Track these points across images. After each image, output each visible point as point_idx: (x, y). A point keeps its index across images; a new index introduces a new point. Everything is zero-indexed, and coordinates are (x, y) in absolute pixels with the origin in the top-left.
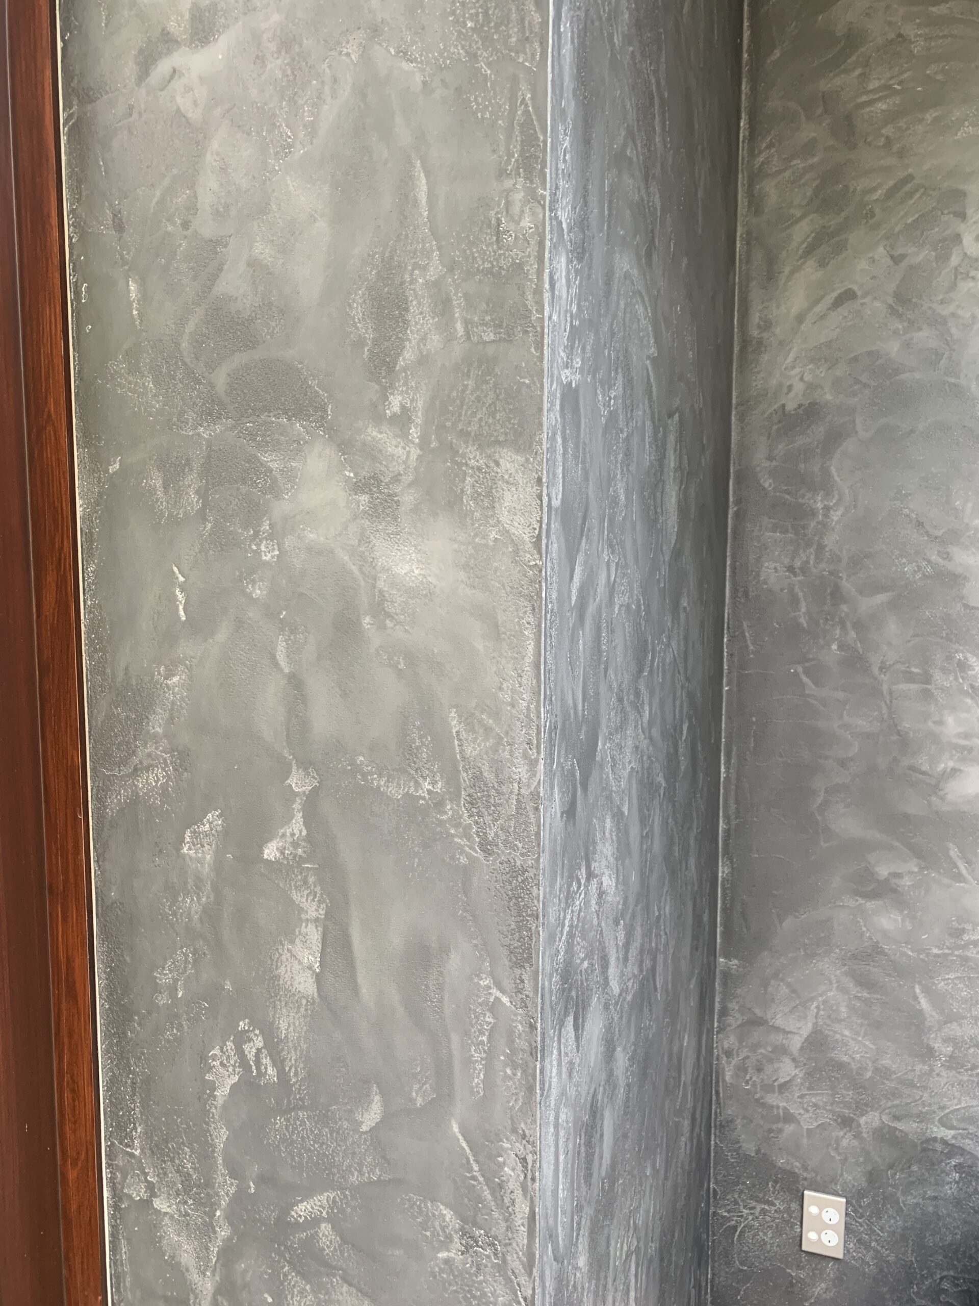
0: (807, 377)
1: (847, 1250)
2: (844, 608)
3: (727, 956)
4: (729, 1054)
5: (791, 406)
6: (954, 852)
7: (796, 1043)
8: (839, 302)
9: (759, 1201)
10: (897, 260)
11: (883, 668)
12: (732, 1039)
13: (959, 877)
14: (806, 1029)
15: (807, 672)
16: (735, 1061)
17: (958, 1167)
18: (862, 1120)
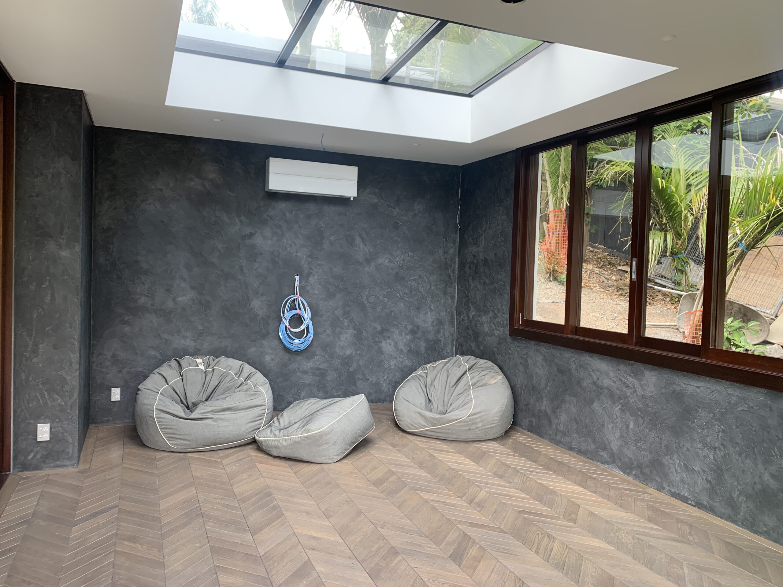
0: (108, 222)
1: (121, 399)
2: (117, 267)
3: (93, 341)
4: (94, 362)
5: (105, 227)
6: (140, 313)
7: (109, 357)
8: (114, 209)
9: (101, 393)
10: (125, 203)
11: (125, 279)
12: (95, 359)
13: (141, 318)
14: (111, 354)
15: (110, 280)
16: (95, 364)
17: (143, 376)
18: (123, 371)
